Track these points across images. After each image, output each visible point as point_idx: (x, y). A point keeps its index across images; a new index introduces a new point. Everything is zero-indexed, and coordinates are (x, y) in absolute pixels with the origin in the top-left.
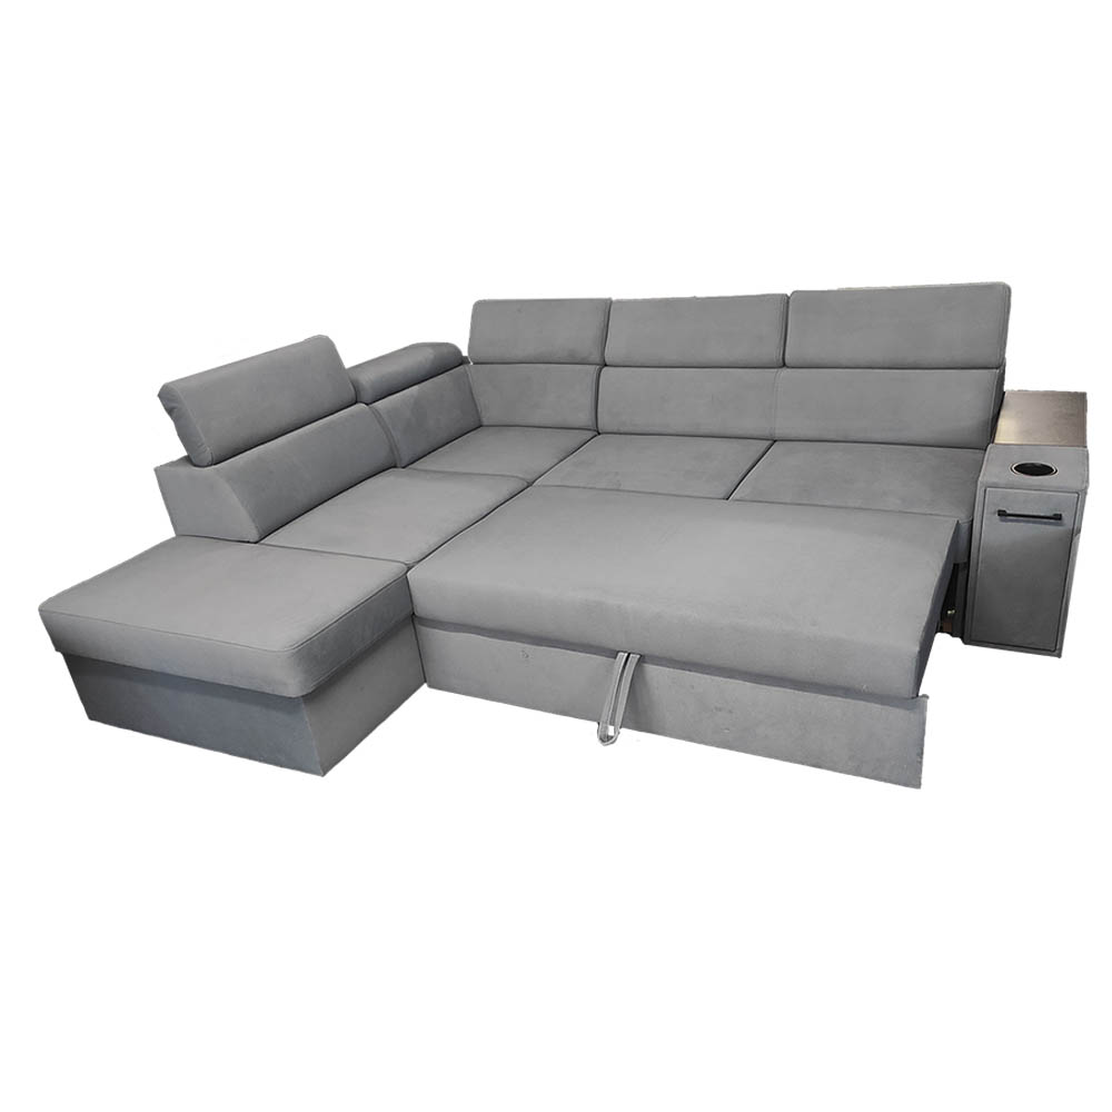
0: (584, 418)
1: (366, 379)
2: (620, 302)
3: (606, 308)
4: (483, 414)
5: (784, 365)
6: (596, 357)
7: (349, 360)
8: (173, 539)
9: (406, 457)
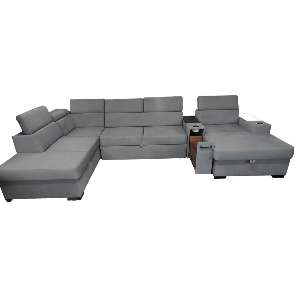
0: (102, 125)
1: (54, 115)
2: (106, 100)
3: (104, 101)
4: (76, 125)
5: (144, 112)
6: (103, 111)
7: (50, 110)
8: (16, 154)
9: (65, 134)
